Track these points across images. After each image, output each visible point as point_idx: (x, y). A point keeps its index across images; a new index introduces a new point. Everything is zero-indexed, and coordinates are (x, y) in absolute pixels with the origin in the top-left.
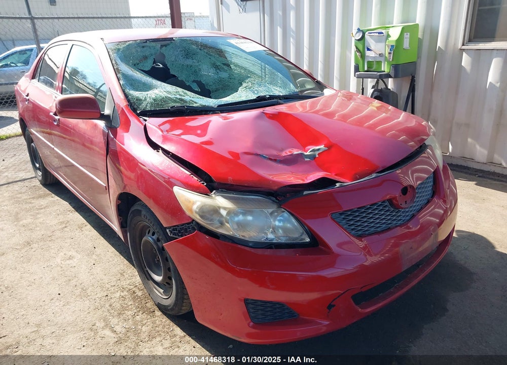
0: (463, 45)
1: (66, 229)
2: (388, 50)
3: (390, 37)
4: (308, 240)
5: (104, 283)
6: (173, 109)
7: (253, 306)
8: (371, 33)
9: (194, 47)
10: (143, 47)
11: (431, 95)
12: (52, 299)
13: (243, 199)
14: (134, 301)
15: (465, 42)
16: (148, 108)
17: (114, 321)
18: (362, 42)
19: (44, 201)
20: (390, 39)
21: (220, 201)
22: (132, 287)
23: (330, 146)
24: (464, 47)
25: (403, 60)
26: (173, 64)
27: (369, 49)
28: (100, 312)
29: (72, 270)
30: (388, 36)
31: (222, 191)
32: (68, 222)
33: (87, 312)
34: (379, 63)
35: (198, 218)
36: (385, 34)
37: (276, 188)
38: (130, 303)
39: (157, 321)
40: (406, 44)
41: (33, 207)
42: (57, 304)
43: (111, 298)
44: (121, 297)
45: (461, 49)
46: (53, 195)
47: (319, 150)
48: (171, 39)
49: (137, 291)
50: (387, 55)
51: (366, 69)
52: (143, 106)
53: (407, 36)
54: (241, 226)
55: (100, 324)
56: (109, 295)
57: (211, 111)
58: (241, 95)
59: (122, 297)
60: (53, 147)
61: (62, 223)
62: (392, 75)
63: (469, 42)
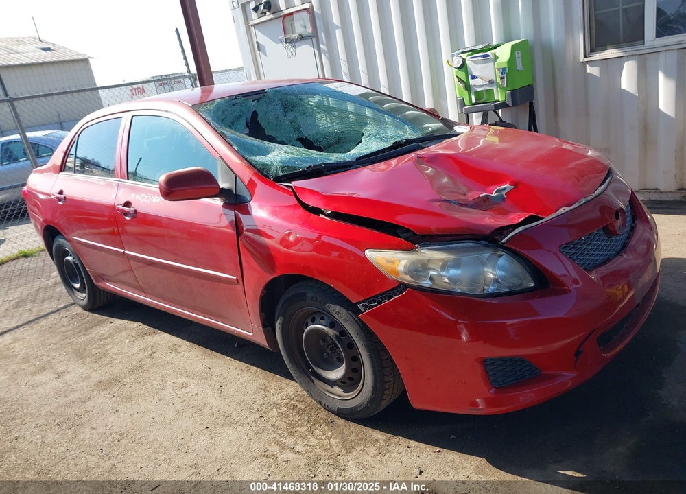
0: (585, 57)
1: (155, 355)
2: (498, 75)
3: (498, 58)
4: (532, 285)
5: (248, 405)
6: (310, 169)
7: (492, 367)
8: (474, 58)
9: (294, 97)
10: (234, 105)
11: (556, 121)
12: (192, 435)
13: (452, 248)
14: (301, 416)
15: (587, 53)
16: (280, 173)
17: (289, 442)
18: (463, 69)
19: (101, 328)
20: (498, 61)
21: (430, 254)
22: (287, 401)
23: (516, 184)
24: (586, 59)
25: (520, 84)
26: (268, 123)
27: (473, 77)
28: (264, 436)
29: (196, 398)
30: (496, 58)
31: (425, 244)
32: (153, 346)
33: (247, 439)
34: (490, 92)
35: (408, 279)
36: (491, 56)
37: (489, 232)
38: (297, 419)
39: (344, 430)
40: (519, 65)
41: (92, 338)
42: (202, 438)
43: (269, 418)
44: (280, 414)
45: (583, 62)
46: (111, 319)
47: (504, 189)
48: (262, 92)
49: (297, 404)
50: (499, 80)
51: (474, 101)
52: (273, 172)
53: (518, 55)
54: (453, 280)
55: (274, 449)
56: (263, 415)
57: (350, 166)
58: (369, 145)
59: (282, 414)
60: (122, 251)
61: (145, 349)
62: (510, 103)
63: (591, 52)
